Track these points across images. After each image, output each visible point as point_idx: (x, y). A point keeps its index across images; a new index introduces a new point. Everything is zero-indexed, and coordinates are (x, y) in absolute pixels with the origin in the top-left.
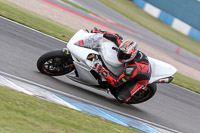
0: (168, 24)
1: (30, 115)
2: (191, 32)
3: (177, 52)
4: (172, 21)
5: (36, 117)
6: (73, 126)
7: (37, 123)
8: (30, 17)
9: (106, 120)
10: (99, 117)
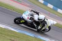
0: (46, 5)
1: (3, 34)
2: (53, 7)
3: (49, 14)
4: (47, 4)
5: (5, 35)
6: (17, 37)
7: (6, 36)
8: (3, 4)
9: (27, 35)
10: (25, 34)
